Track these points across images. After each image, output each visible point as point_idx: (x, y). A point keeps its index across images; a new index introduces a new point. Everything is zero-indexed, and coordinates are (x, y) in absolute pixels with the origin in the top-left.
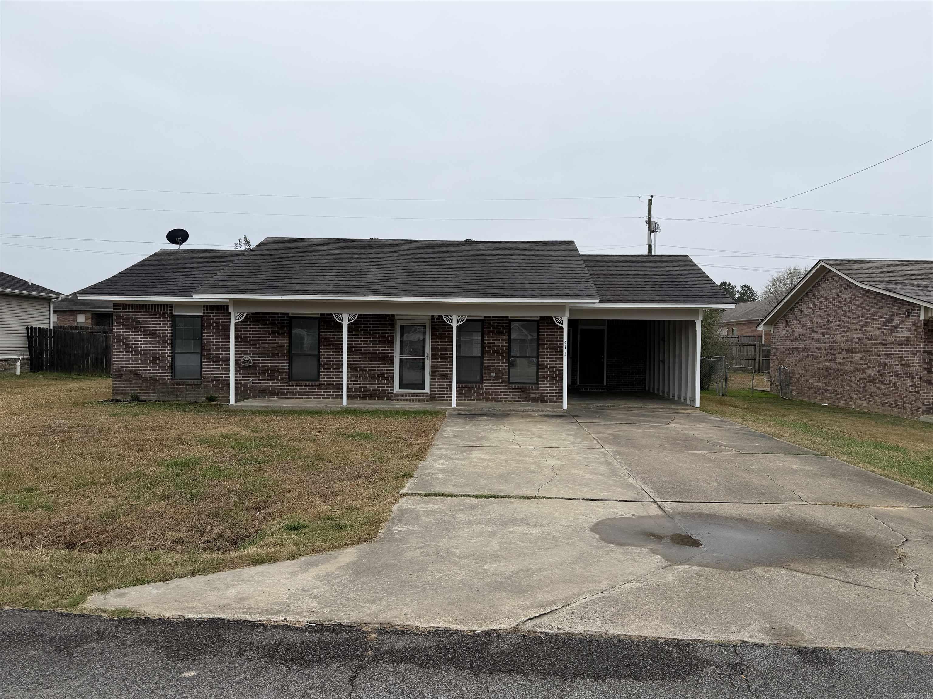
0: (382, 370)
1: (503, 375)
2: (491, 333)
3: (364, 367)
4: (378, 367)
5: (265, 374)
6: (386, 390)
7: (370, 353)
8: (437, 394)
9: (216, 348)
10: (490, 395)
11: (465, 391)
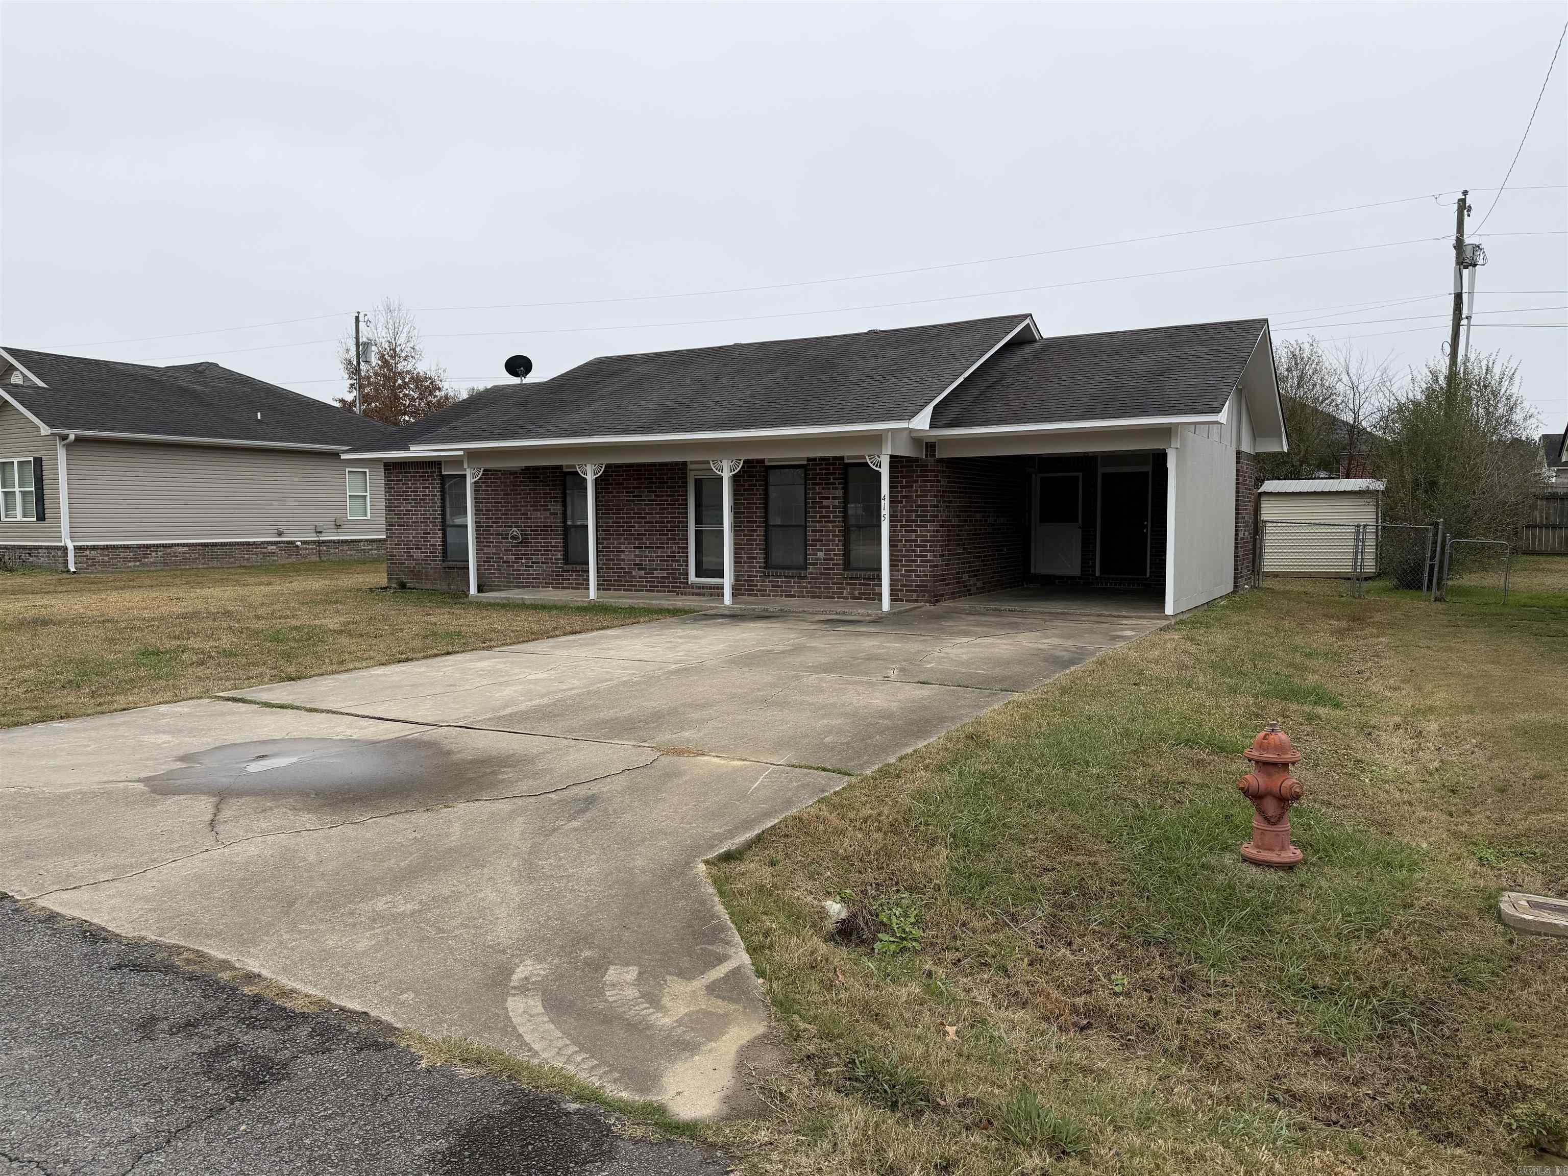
0: (671, 548)
1: (835, 555)
2: (817, 487)
3: (650, 543)
4: (667, 543)
6: (678, 578)
7: (656, 522)
8: (743, 585)
9: (486, 518)
10: (817, 588)
11: (782, 582)
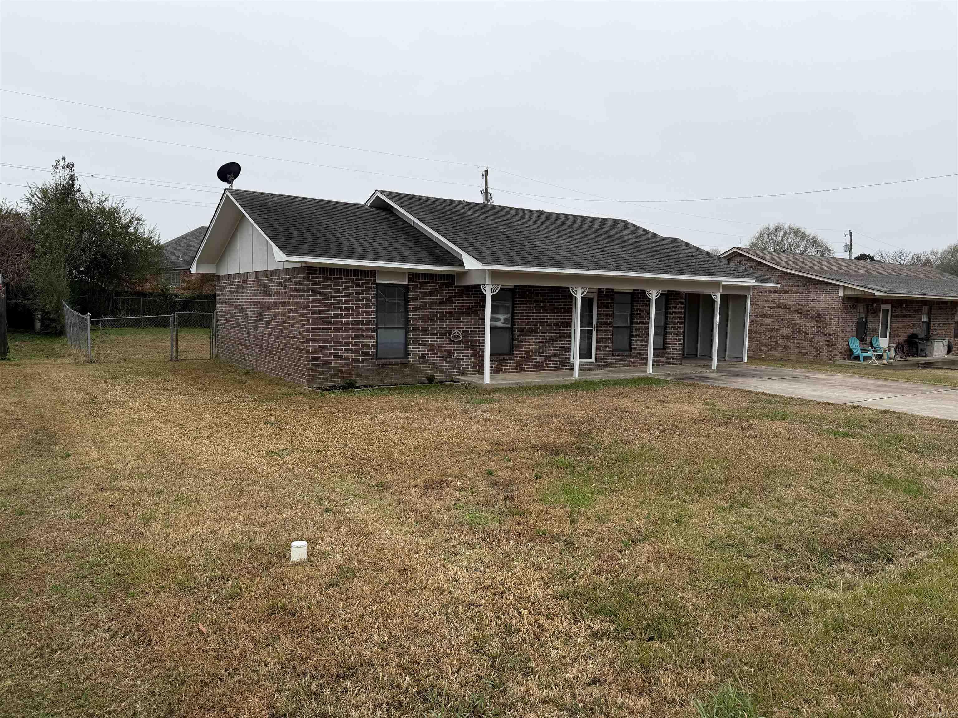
0: (562, 341)
1: (645, 342)
2: (639, 305)
3: (549, 339)
4: (560, 338)
5: (468, 350)
6: (565, 361)
7: (554, 325)
8: (598, 362)
9: (422, 322)
10: (636, 361)
